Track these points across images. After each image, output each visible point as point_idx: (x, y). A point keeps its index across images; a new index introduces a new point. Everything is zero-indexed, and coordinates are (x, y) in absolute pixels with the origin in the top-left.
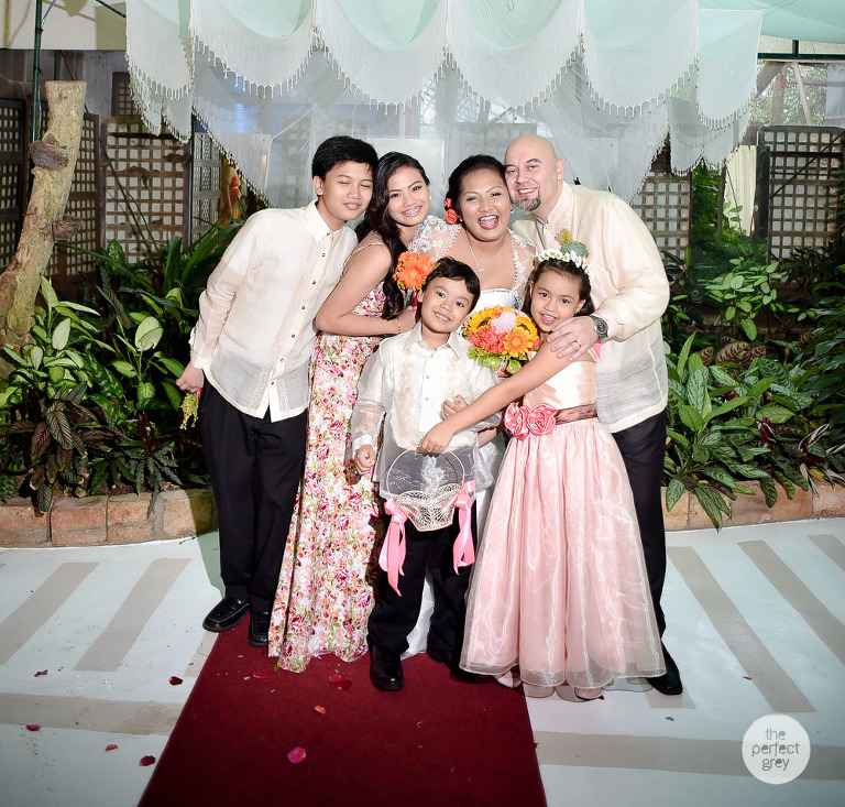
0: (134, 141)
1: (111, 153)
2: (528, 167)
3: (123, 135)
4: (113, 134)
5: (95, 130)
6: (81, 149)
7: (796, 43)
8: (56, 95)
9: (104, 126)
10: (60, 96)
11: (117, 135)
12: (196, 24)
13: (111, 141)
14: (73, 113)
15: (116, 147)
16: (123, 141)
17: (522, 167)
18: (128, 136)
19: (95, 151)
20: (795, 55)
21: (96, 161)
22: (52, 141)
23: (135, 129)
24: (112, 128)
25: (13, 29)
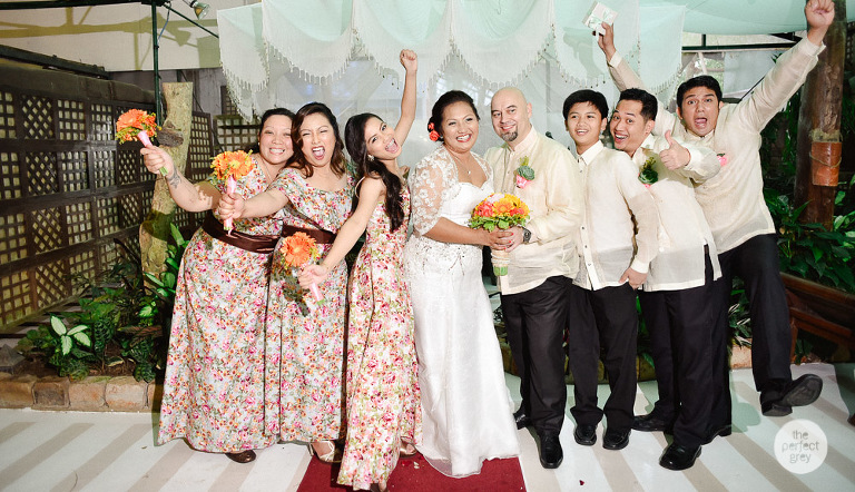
0: (237, 131)
1: (221, 141)
2: (508, 112)
3: (228, 127)
4: (222, 127)
5: (209, 124)
6: (192, 138)
7: (704, 36)
8: (171, 92)
9: (215, 122)
10: (174, 93)
11: (224, 127)
12: (267, 33)
13: (220, 131)
14: (184, 104)
15: (224, 136)
16: (228, 132)
17: (504, 112)
18: (232, 127)
19: (210, 139)
20: (704, 47)
21: (210, 146)
22: (170, 125)
23: (236, 123)
24: (220, 123)
25: (140, 58)
